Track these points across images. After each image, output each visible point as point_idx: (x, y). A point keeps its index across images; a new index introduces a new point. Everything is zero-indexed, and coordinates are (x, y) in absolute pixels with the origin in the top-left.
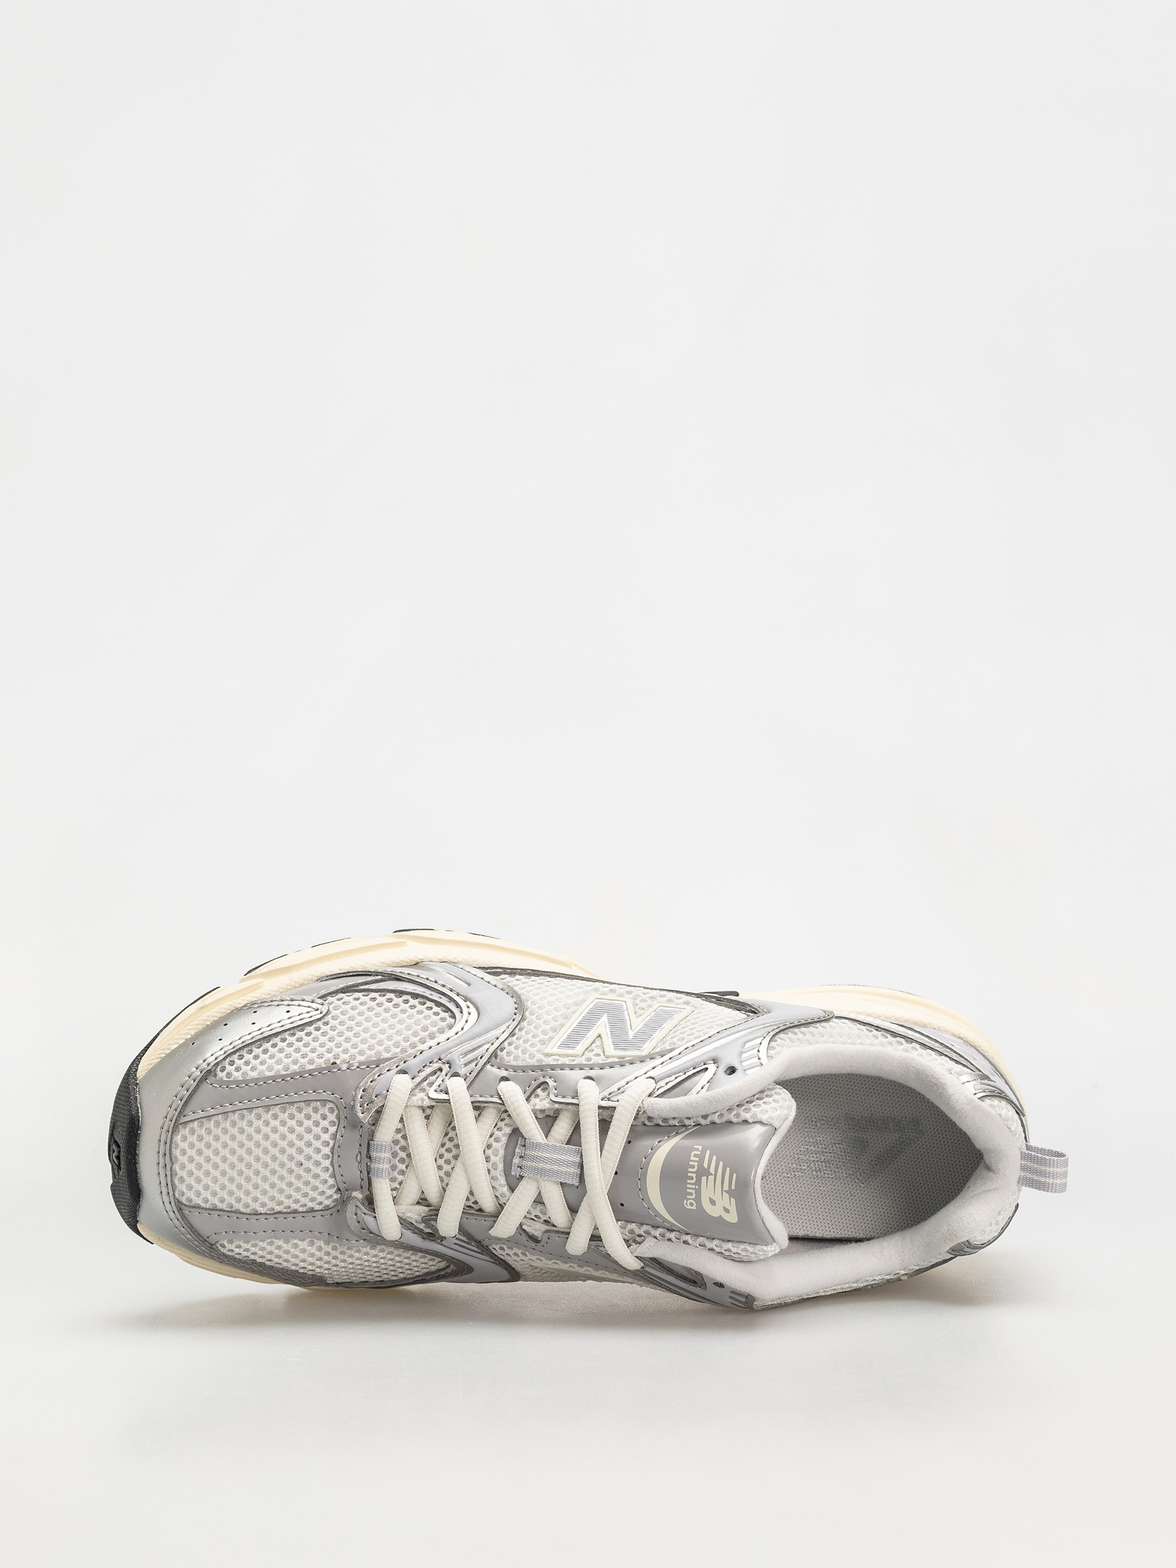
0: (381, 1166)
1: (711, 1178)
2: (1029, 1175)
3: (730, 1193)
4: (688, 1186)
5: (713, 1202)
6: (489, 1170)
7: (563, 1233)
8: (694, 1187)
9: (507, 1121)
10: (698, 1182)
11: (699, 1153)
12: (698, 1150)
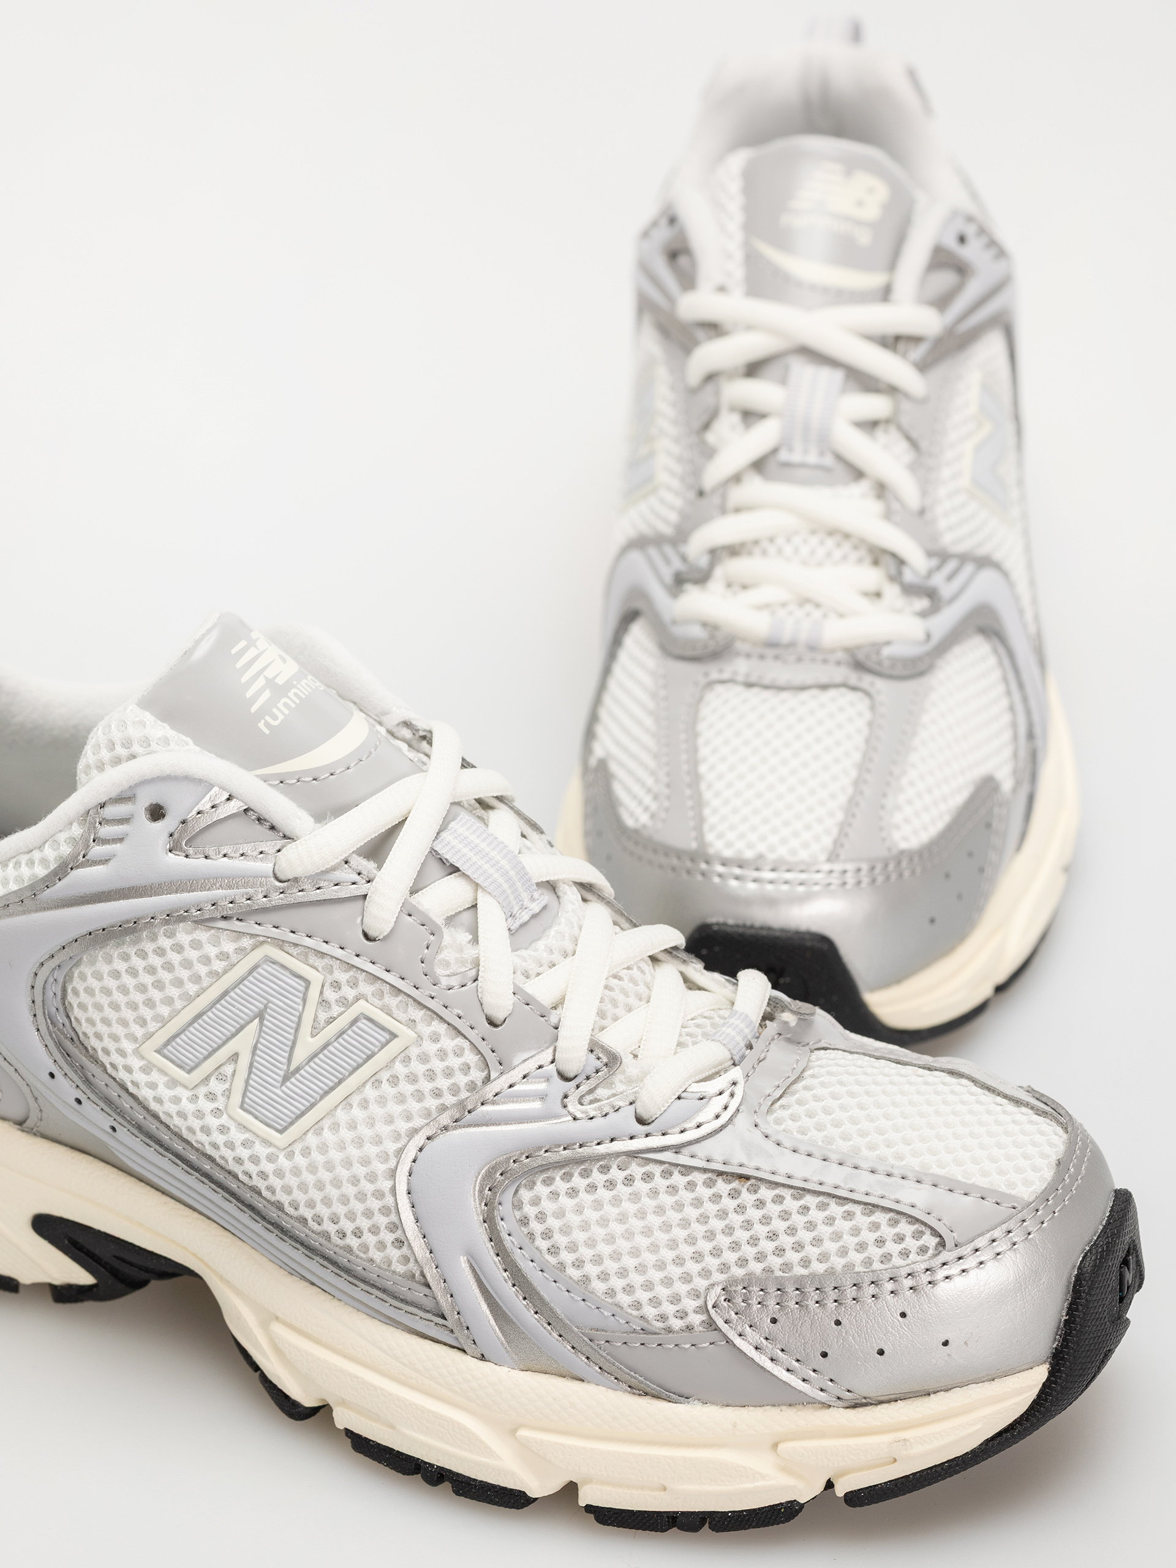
3: (252, 644)
4: (306, 693)
5: (282, 658)
9: (521, 964)
10: (289, 685)
11: (267, 718)
12: (267, 724)
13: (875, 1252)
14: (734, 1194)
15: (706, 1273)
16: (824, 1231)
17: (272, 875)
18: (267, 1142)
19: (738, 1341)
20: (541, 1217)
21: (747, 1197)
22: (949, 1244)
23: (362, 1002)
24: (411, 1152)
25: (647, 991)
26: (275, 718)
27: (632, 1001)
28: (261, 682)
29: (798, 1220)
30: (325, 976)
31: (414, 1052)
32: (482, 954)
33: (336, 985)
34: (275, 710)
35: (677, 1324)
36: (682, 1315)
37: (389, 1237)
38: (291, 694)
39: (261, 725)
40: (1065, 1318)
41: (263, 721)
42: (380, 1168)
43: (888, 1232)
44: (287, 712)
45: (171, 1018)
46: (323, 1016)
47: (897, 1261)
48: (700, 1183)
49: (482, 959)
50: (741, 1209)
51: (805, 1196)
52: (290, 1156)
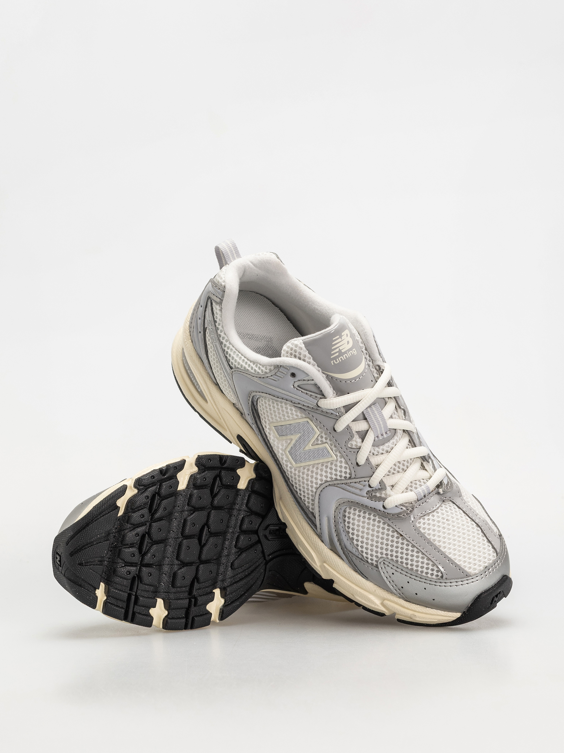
0: (425, 489)
1: (341, 348)
2: (235, 255)
3: (341, 337)
4: (349, 356)
5: (348, 342)
6: (395, 445)
7: (396, 400)
8: (348, 353)
9: (373, 451)
10: (345, 352)
11: (334, 361)
12: (334, 362)
13: (425, 570)
14: (398, 538)
15: (382, 553)
16: (415, 559)
17: (316, 403)
18: (291, 463)
19: (382, 574)
20: (349, 518)
21: (400, 540)
22: (444, 577)
23: (327, 444)
24: (324, 486)
25: (406, 468)
26: (336, 361)
27: (400, 470)
28: (337, 350)
29: (410, 552)
30: (320, 433)
31: (334, 463)
32: (362, 446)
33: (322, 437)
34: (337, 359)
35: (370, 561)
36: (372, 560)
37: (311, 502)
38: (344, 356)
39: (332, 362)
40: (469, 606)
41: (333, 361)
42: (315, 486)
43: (430, 567)
44: (340, 361)
45: (280, 422)
46: (316, 442)
47: (429, 575)
48: (391, 530)
49: (361, 447)
50: (397, 542)
51: (414, 547)
52: (295, 470)
